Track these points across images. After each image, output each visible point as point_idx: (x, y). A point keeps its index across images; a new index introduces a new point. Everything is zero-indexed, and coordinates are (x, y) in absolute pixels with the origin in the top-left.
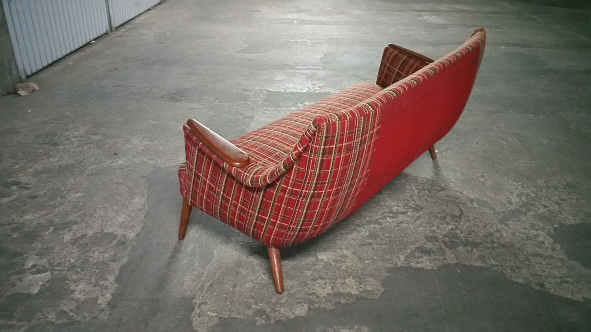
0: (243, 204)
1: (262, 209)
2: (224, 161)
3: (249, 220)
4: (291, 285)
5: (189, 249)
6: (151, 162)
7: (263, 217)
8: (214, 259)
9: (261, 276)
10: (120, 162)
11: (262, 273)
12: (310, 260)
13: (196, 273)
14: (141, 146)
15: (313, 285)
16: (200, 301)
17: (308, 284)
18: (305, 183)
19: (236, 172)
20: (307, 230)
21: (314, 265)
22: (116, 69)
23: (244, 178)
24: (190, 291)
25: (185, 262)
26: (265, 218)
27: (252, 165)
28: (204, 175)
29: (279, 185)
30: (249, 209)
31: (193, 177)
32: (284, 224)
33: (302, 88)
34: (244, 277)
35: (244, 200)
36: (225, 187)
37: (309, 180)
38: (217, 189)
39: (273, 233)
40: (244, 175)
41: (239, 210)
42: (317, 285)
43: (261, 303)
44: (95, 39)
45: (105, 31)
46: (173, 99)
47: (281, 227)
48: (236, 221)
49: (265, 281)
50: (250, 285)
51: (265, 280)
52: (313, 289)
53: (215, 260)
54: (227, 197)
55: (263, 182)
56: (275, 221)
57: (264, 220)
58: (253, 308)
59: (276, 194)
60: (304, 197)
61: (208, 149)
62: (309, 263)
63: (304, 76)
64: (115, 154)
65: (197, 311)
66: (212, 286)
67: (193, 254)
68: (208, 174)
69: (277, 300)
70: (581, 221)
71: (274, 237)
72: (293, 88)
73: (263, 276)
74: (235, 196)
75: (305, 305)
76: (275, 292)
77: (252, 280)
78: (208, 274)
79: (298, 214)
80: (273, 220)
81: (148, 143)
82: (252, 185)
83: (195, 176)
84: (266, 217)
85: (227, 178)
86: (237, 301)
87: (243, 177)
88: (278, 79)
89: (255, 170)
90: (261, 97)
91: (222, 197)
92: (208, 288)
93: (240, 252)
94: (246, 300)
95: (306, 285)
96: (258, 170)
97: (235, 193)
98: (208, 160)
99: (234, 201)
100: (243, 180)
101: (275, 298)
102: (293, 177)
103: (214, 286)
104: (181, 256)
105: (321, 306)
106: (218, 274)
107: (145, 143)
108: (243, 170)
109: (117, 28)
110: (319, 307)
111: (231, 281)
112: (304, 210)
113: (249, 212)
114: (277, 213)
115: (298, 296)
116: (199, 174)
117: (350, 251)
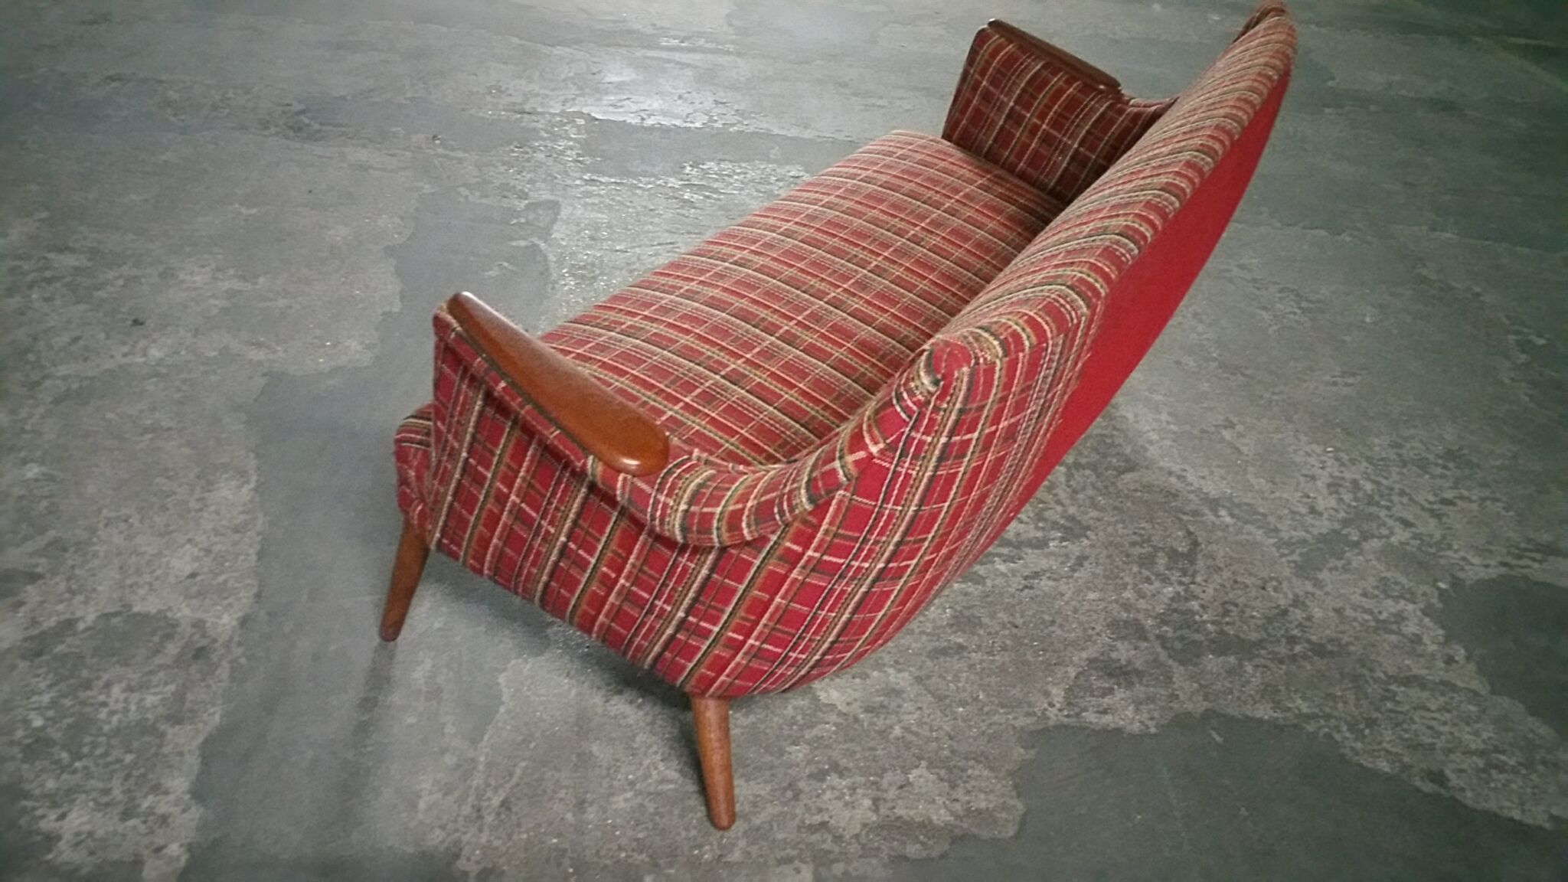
0: (637, 582)
1: (703, 603)
2: (586, 450)
3: (651, 628)
4: (751, 798)
5: (419, 675)
6: (255, 355)
7: (704, 624)
8: (502, 709)
9: (656, 768)
10: (155, 353)
11: (659, 757)
12: (795, 708)
13: (449, 760)
14: (216, 296)
15: (818, 796)
16: (478, 862)
17: (801, 791)
18: (865, 541)
19: (631, 492)
20: (835, 662)
21: (811, 726)
23: (658, 513)
24: (443, 827)
25: (411, 720)
26: (709, 626)
27: (678, 466)
28: (500, 474)
29: (775, 543)
30: (658, 598)
31: (457, 476)
32: (770, 647)
33: (688, 115)
34: (604, 773)
35: (641, 571)
36: (575, 523)
37: (881, 534)
38: (545, 524)
39: (727, 671)
41: (619, 594)
42: (828, 795)
43: (671, 865)
46: (300, 129)
47: (758, 654)
48: (602, 624)
49: (672, 786)
50: (626, 800)
51: (670, 781)
52: (820, 810)
53: (508, 712)
54: (581, 552)
55: (725, 536)
56: (740, 638)
57: (704, 634)
59: (759, 567)
60: (853, 578)
61: (528, 407)
62: (793, 717)
63: (689, 72)
64: (136, 322)
66: (509, 809)
67: (435, 693)
68: (516, 476)
69: (718, 852)
70: (1503, 570)
71: (729, 680)
72: (664, 113)
73: (661, 766)
74: (610, 554)
75: (803, 866)
76: (708, 824)
77: (632, 784)
78: (489, 765)
79: (821, 625)
80: (735, 636)
81: (237, 285)
82: (685, 537)
83: (464, 470)
84: (714, 624)
85: (586, 498)
86: (595, 859)
87: (655, 509)
88: (615, 79)
89: (692, 486)
90: (571, 139)
91: (562, 552)
92: (498, 814)
93: (583, 682)
94: (623, 855)
95: (796, 797)
96: (700, 486)
97: (613, 547)
98: (517, 433)
99: (604, 569)
100: (653, 518)
101: (711, 844)
102: (831, 523)
103: (514, 809)
104: (396, 698)
105: (850, 869)
106: (523, 764)
107: (226, 285)
108: (651, 484)
110: (846, 873)
111: (567, 787)
112: (843, 614)
113: (653, 605)
114: (753, 618)
115: (780, 836)
116: (481, 469)
117: (906, 674)
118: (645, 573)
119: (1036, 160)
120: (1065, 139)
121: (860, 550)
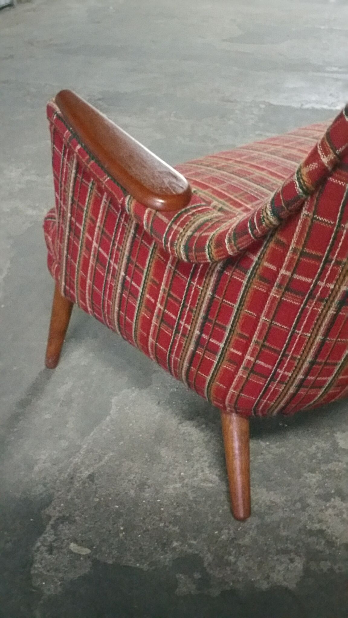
0: (168, 305)
1: (210, 322)
2: (126, 192)
3: (180, 345)
4: (268, 503)
5: (61, 391)
7: (212, 341)
8: (108, 418)
9: (203, 471)
11: (207, 464)
12: (318, 448)
13: (64, 444)
14: (19, 183)
15: (322, 510)
16: (60, 512)
17: (308, 505)
18: (328, 261)
19: (153, 221)
20: (318, 385)
21: (327, 462)
22: (12, 57)
23: (170, 238)
24: (45, 485)
25: (47, 416)
26: (217, 343)
27: (195, 208)
28: (87, 228)
29: (257, 263)
30: (181, 318)
31: (67, 233)
32: (262, 363)
33: (332, 103)
34: (165, 468)
35: (169, 295)
36: (129, 259)
38: (112, 262)
39: (234, 383)
40: (171, 229)
41: (158, 317)
42: (330, 511)
43: (195, 538)
47: (254, 369)
48: (152, 344)
49: (211, 485)
50: (175, 489)
51: (211, 482)
52: (320, 521)
53: (112, 420)
54: (133, 283)
55: (214, 251)
56: (240, 353)
57: (214, 349)
58: (174, 549)
59: (246, 287)
60: (321, 299)
61: (92, 162)
62: (315, 454)
63: (340, 83)
65: (49, 536)
66: (92, 481)
67: (68, 402)
68: (95, 226)
69: (233, 536)
71: (236, 393)
72: (317, 102)
73: (207, 471)
74: (150, 283)
75: (297, 559)
76: (230, 515)
77: (182, 479)
78: (88, 451)
79: (299, 344)
80: (235, 351)
81: (34, 178)
82: (187, 257)
83: (71, 230)
84: (220, 341)
85: (134, 237)
86: (141, 524)
87: (168, 234)
88: (291, 86)
89: (201, 220)
90: (253, 114)
91: (123, 286)
92: (84, 483)
93: (167, 410)
94: (162, 525)
95: (303, 509)
96: (207, 221)
97: (151, 277)
98: (95, 190)
99: (148, 296)
100: (166, 241)
101: (229, 529)
102: (297, 243)
103: (96, 481)
104: (43, 403)
105: (336, 567)
106: (111, 454)
107: (28, 178)
108: (169, 217)
110: (331, 570)
111: (136, 473)
112: (316, 336)
113: (179, 325)
114: (247, 335)
115: (284, 533)
116: (78, 224)
118: (172, 297)
121: (324, 269)
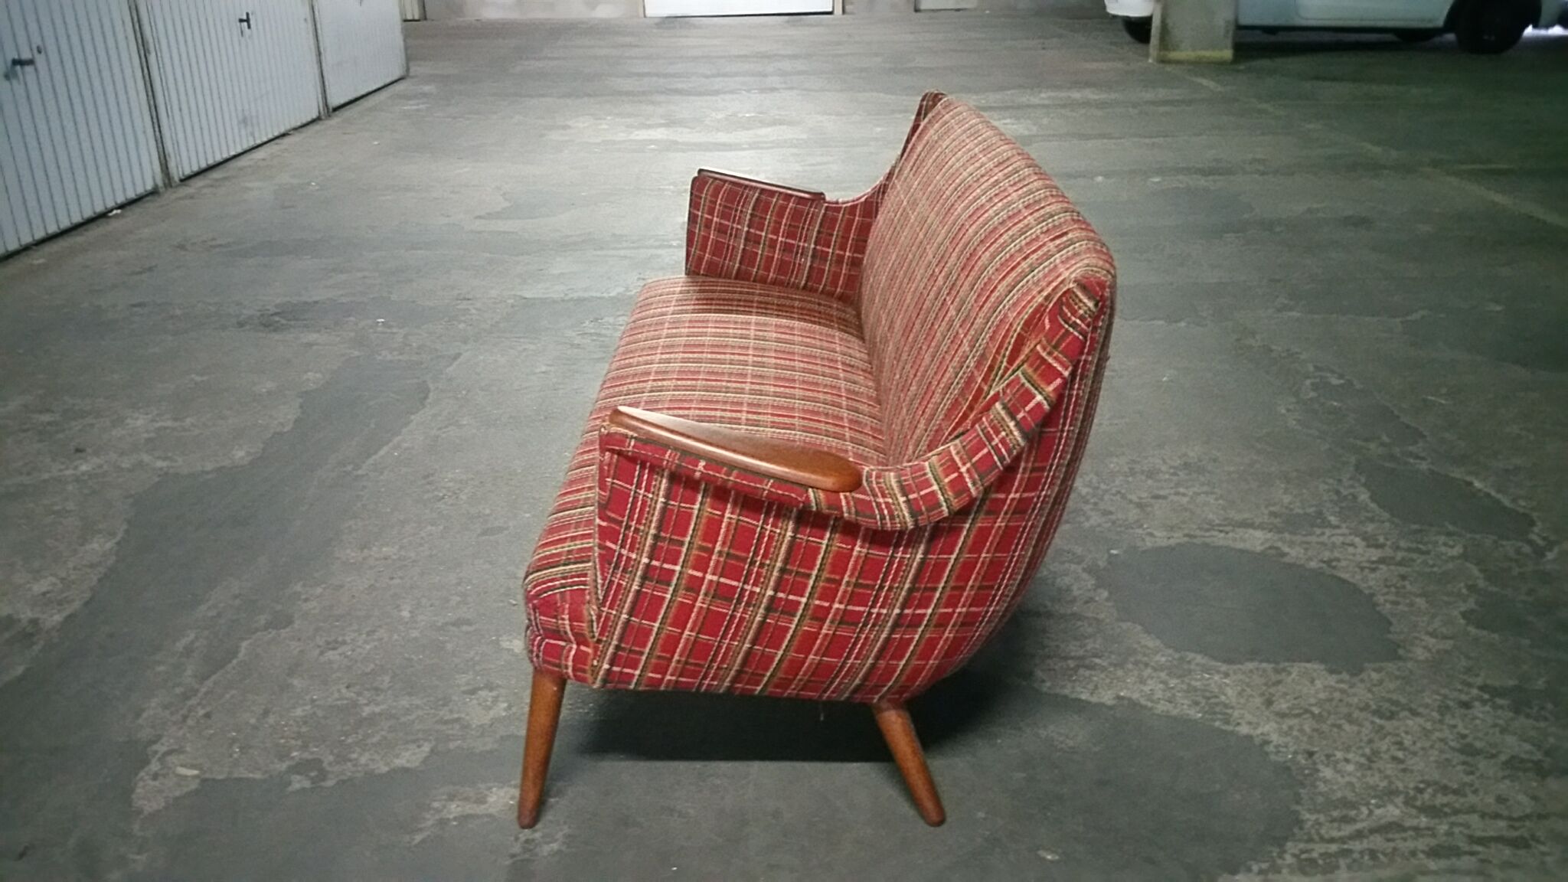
6: (160, 464)
8: (235, 661)
9: (339, 691)
10: (84, 468)
11: (345, 684)
13: (178, 690)
14: (147, 432)
15: (464, 703)
16: (168, 746)
17: (451, 701)
22: (150, 269)
24: (153, 727)
25: (162, 669)
34: (295, 695)
42: (474, 701)
43: (317, 746)
44: (121, 207)
45: (149, 187)
46: (270, 325)
49: (345, 701)
50: (304, 711)
51: (347, 699)
52: (460, 712)
53: (239, 662)
58: (293, 758)
64: (78, 450)
65: (154, 766)
66: (210, 716)
73: (344, 690)
75: (426, 744)
77: (313, 701)
78: (208, 692)
81: (169, 423)
86: (259, 744)
88: (558, 272)
90: (496, 312)
92: (200, 720)
94: (283, 741)
95: (445, 705)
103: (214, 716)
104: (157, 657)
105: (464, 744)
106: (236, 691)
107: (160, 424)
109: (186, 179)
110: (459, 747)
111: (260, 704)
115: (417, 727)
119: (783, 267)
120: (801, 244)
